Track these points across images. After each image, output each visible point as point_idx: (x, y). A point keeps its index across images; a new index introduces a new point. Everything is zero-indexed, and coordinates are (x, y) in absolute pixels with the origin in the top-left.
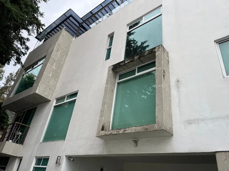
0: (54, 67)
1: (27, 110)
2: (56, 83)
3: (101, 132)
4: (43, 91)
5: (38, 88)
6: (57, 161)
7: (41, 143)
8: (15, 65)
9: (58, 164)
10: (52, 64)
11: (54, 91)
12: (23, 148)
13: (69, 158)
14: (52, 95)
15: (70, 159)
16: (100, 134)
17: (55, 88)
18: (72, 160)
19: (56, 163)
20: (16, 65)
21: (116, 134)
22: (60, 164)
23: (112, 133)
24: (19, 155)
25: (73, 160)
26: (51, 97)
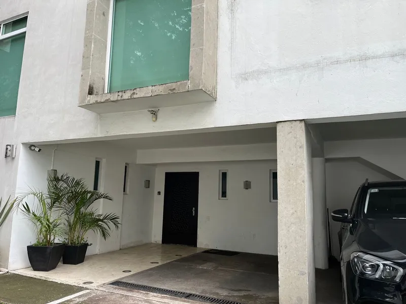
3: (88, 99)
6: (6, 153)
9: (9, 159)
13: (30, 146)
15: (33, 148)
16: (86, 101)
18: (37, 149)
19: (6, 156)
21: (117, 100)
22: (13, 158)
23: (109, 99)
25: (39, 151)
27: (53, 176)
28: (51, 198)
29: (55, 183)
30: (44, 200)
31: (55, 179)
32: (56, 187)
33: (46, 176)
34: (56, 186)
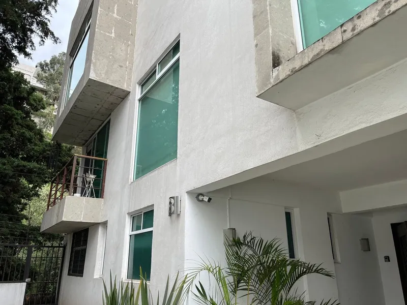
0: (115, 15)
1: (98, 133)
2: (130, 51)
3: (275, 74)
4: (107, 73)
5: (92, 67)
6: (170, 209)
7: (132, 183)
8: (42, 43)
9: (174, 216)
10: (109, 9)
11: (131, 69)
12: (105, 204)
13: (197, 195)
14: (130, 79)
15: (201, 198)
16: (272, 81)
17: (132, 63)
18: (206, 199)
19: (170, 214)
20: (43, 41)
21: (343, 43)
22: (179, 215)
23: (321, 51)
24: (100, 220)
25: (210, 200)
26: (129, 85)
27: (231, 239)
28: (232, 274)
29: (235, 249)
30: (224, 278)
31: (235, 243)
32: (238, 257)
33: (222, 239)
34: (237, 253)
